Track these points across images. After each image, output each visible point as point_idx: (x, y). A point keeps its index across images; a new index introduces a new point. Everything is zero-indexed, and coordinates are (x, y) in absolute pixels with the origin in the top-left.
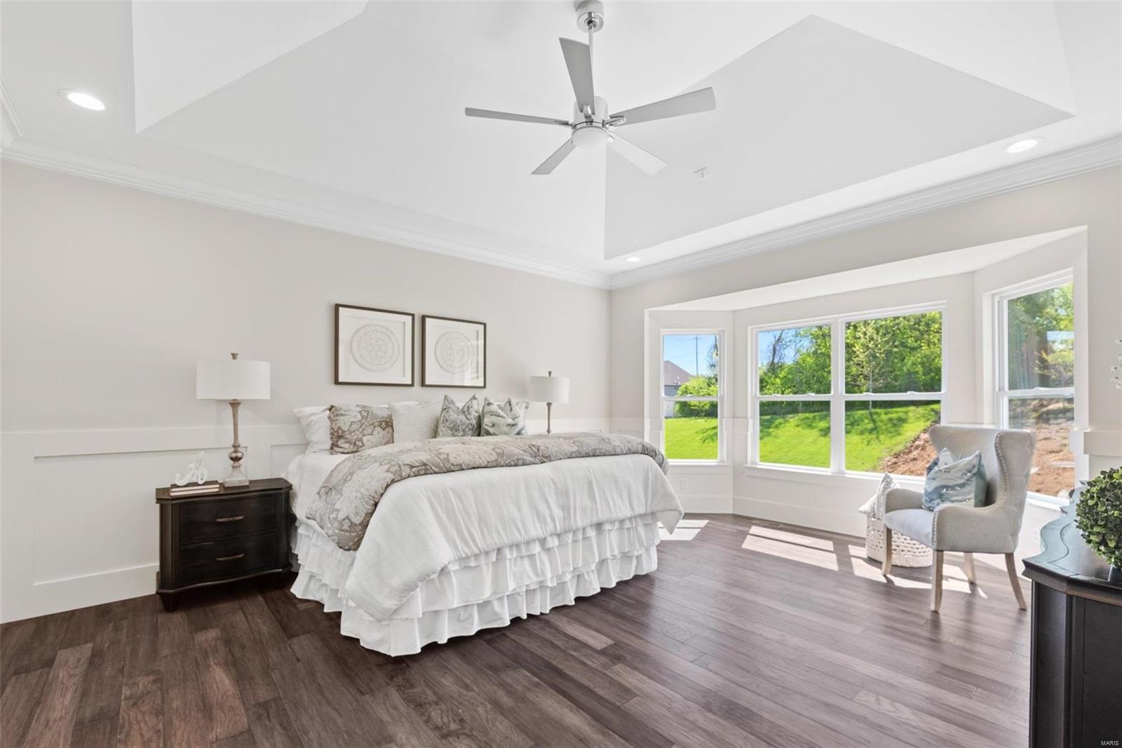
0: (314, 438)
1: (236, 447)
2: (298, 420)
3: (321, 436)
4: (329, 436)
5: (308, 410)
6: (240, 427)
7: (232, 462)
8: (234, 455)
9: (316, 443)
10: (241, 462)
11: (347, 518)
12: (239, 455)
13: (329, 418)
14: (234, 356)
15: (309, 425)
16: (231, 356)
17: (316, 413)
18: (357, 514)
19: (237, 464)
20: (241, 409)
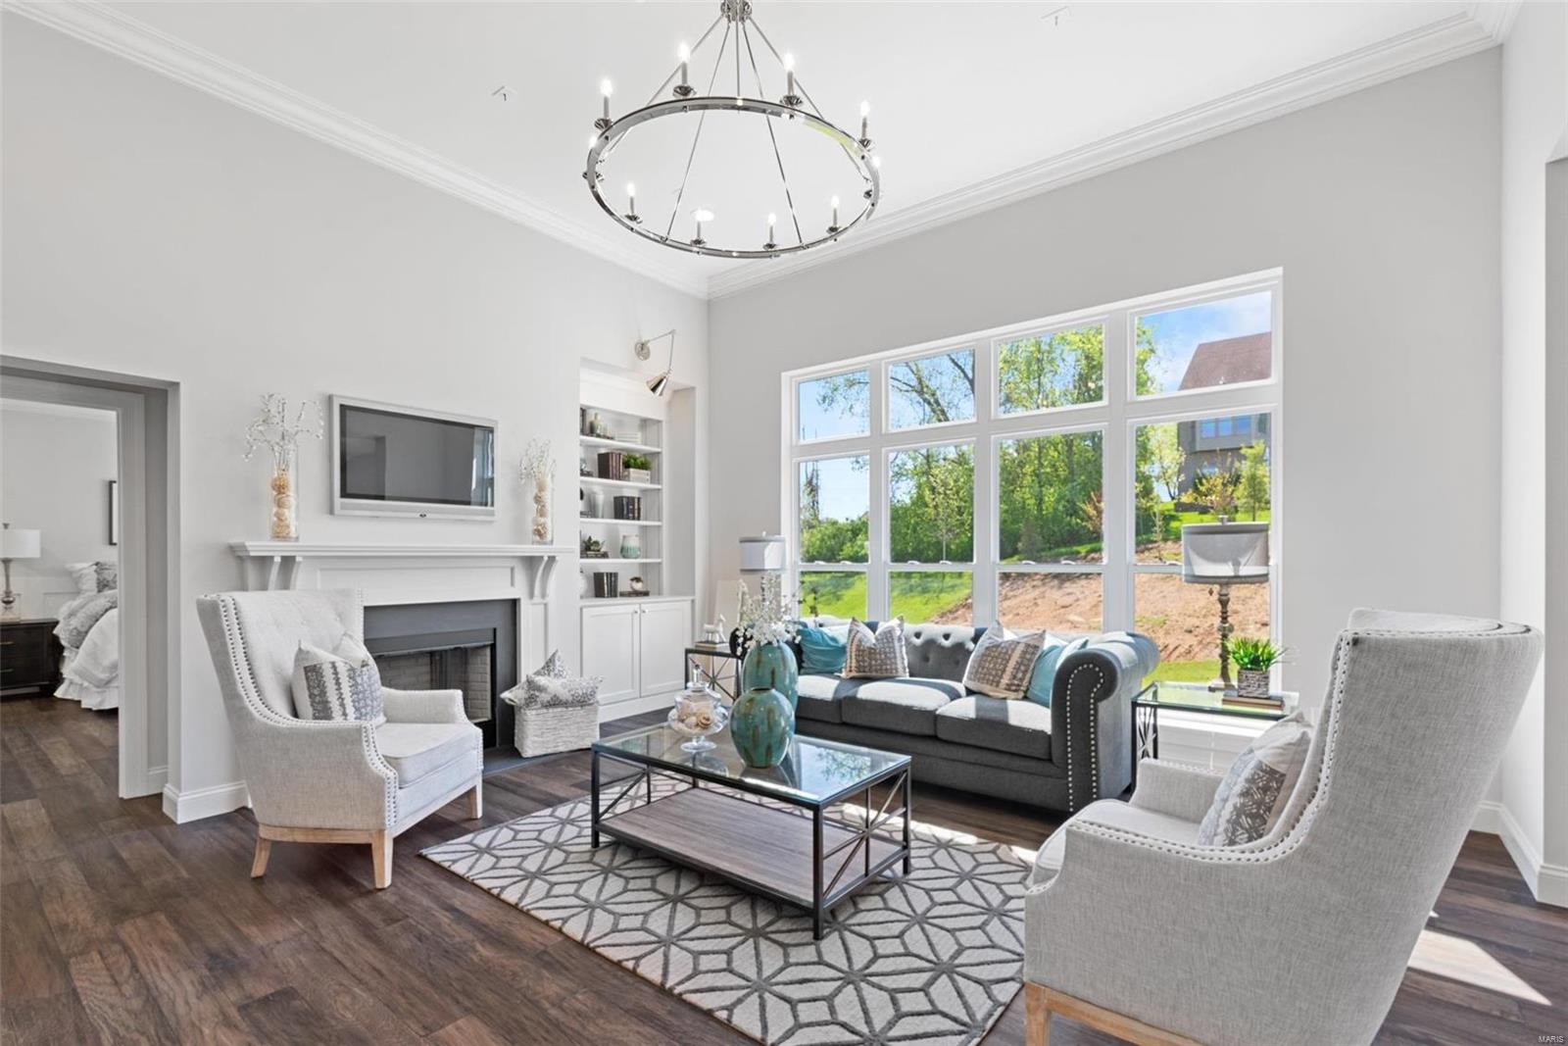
0: (84, 587)
1: (8, 593)
2: (70, 573)
3: (90, 583)
4: (95, 585)
5: (79, 566)
6: (11, 579)
7: (4, 605)
8: (6, 599)
9: (86, 591)
10: (13, 604)
11: (76, 628)
12: (11, 599)
13: (96, 571)
14: (6, 526)
15: (80, 577)
16: (2, 526)
17: (86, 567)
18: (82, 626)
19: (8, 606)
20: (12, 565)
